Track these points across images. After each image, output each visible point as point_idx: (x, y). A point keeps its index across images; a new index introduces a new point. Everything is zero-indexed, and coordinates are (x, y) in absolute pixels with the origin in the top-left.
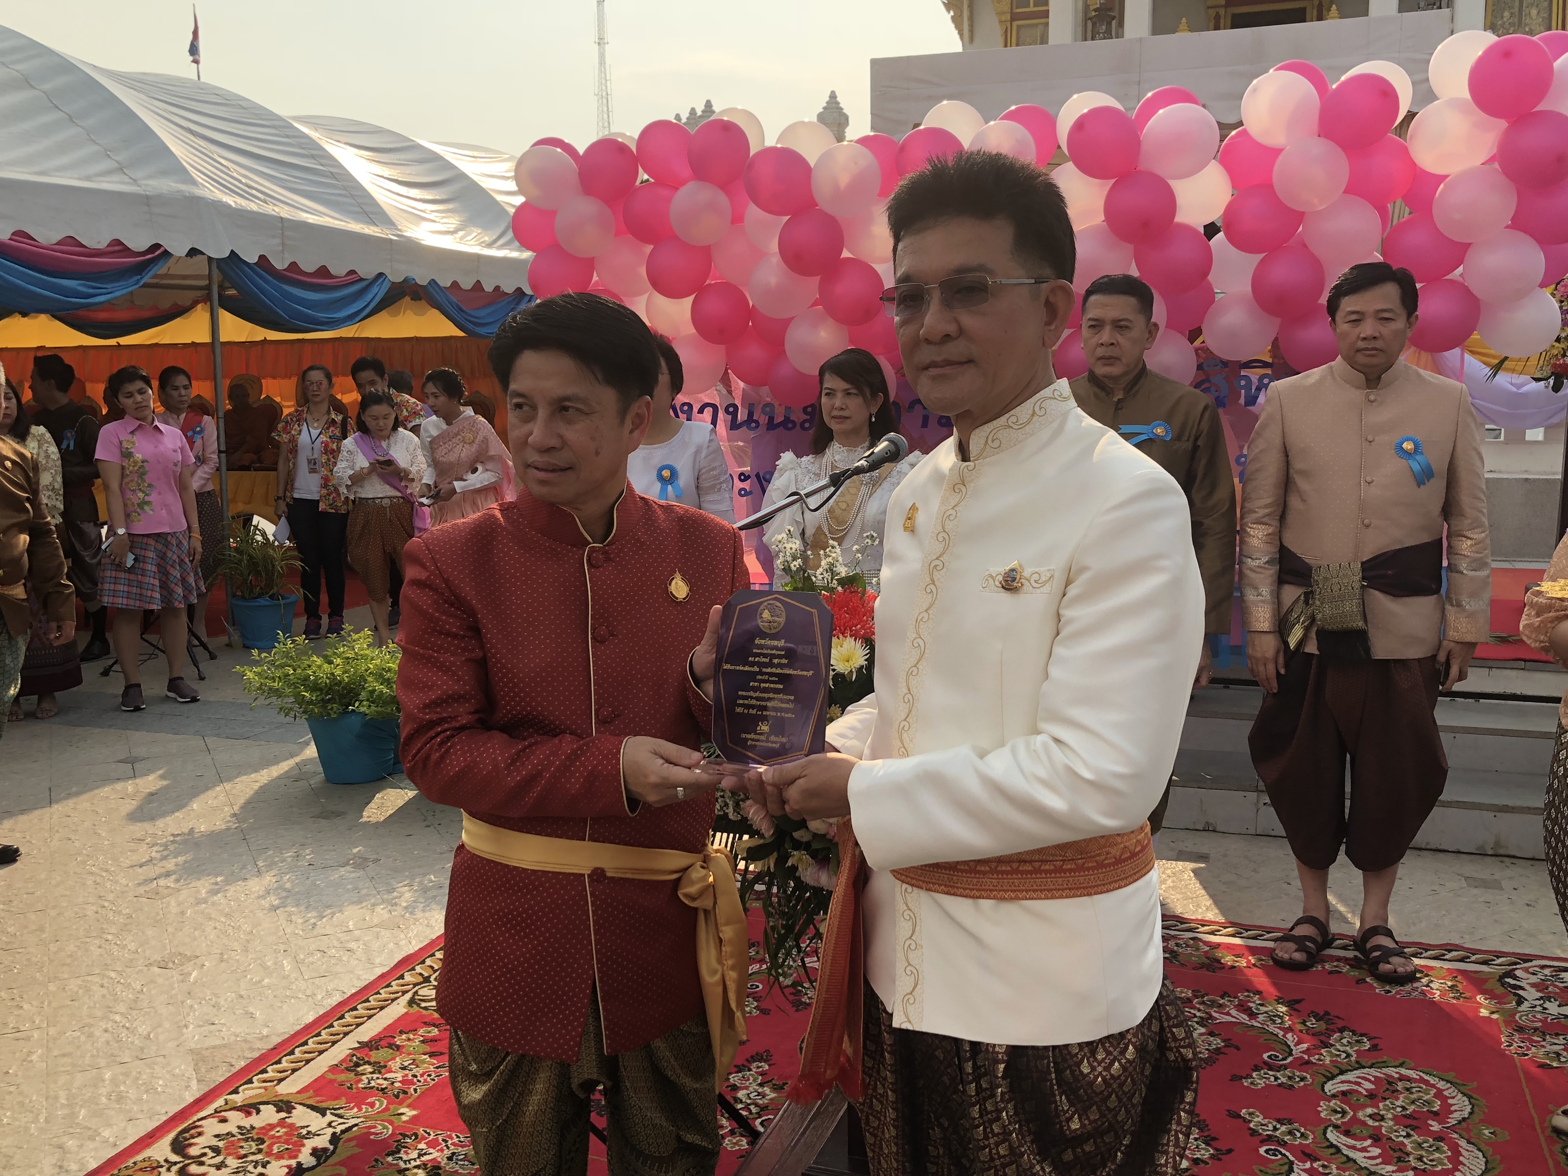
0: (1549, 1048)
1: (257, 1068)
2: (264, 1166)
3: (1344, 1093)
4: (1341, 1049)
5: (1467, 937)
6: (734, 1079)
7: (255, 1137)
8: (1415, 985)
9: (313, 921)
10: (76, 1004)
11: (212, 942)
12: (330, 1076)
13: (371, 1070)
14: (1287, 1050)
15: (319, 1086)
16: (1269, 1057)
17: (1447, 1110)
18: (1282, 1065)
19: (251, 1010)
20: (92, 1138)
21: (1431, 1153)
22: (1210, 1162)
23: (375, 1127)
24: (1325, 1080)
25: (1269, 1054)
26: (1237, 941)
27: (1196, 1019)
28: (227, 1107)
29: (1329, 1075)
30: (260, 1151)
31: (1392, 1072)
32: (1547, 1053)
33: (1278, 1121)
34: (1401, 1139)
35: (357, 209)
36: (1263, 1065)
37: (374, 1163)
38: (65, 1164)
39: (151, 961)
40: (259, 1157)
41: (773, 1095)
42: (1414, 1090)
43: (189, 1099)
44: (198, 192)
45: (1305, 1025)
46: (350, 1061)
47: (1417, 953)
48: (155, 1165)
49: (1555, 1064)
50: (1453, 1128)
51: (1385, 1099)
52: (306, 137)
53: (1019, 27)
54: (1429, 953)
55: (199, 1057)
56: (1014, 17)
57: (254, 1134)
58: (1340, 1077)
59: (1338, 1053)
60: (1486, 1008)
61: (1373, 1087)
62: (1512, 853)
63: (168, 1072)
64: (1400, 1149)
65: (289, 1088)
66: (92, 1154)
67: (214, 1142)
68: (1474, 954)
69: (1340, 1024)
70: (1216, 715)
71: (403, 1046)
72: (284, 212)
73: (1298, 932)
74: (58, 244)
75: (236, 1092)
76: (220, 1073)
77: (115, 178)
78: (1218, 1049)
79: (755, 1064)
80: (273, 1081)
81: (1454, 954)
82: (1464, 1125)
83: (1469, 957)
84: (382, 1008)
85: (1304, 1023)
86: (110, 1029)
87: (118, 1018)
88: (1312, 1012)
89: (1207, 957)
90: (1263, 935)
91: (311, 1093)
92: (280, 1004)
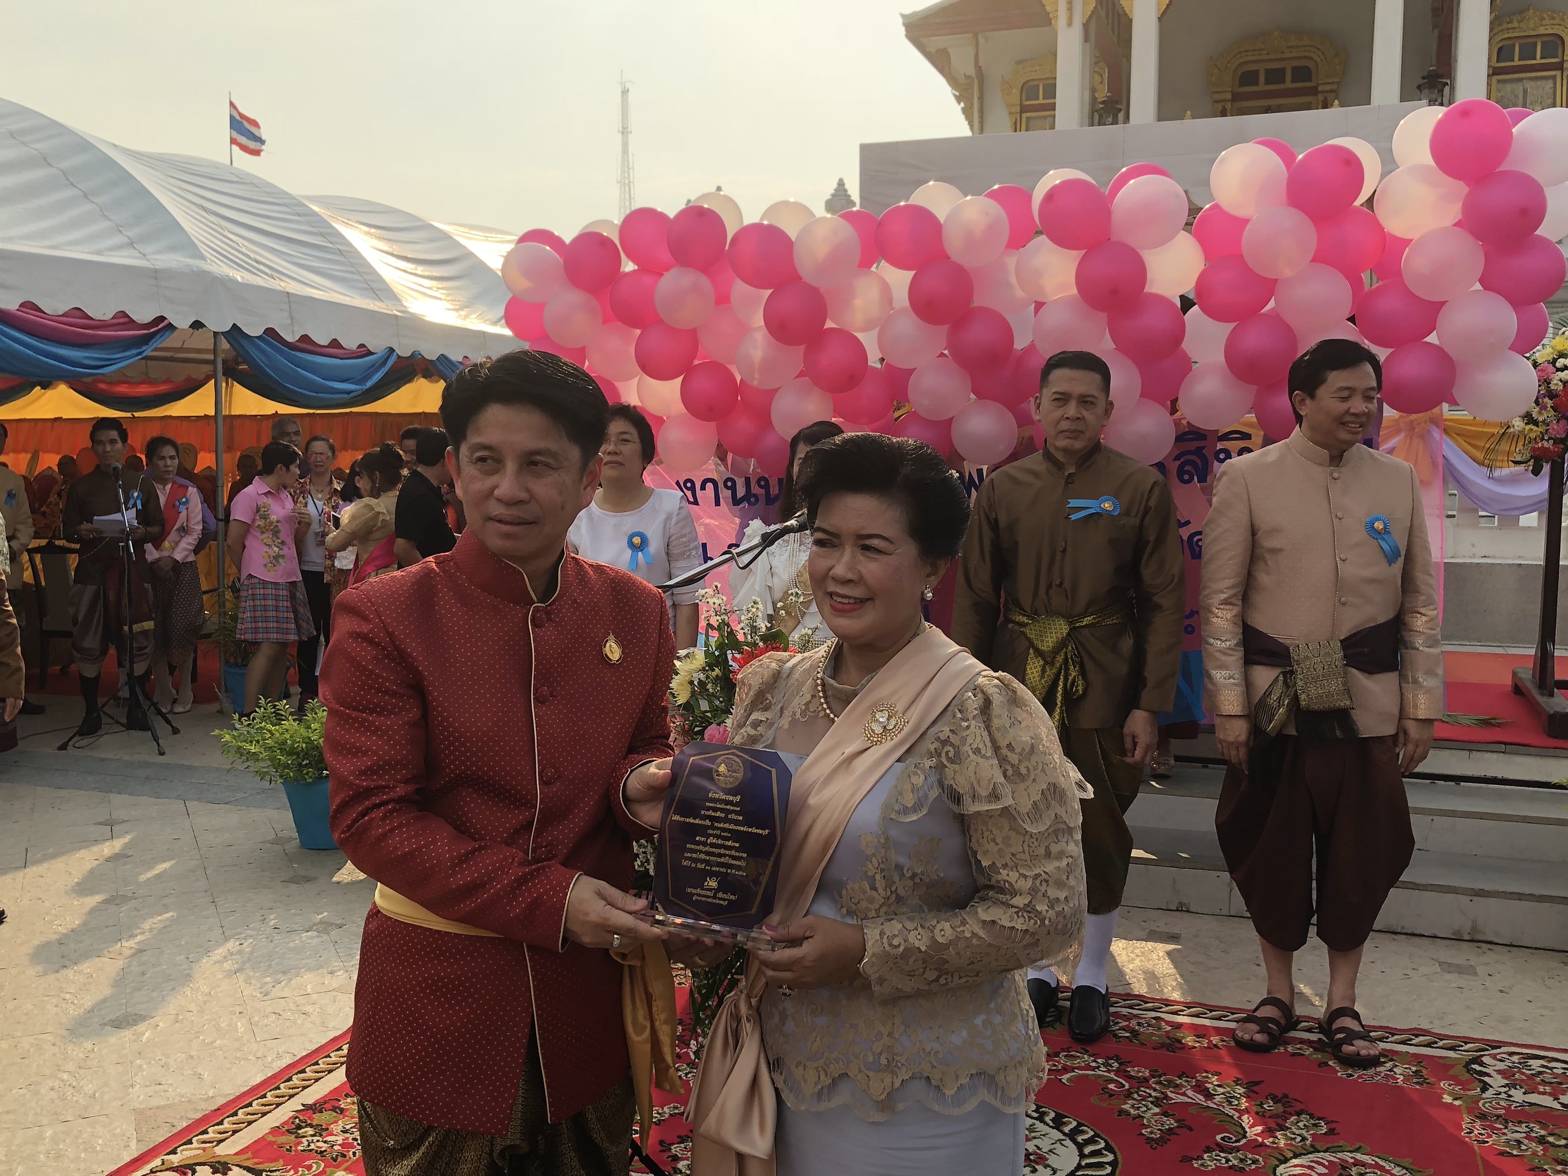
0: (1510, 1136)
1: (198, 1129)
4: (1297, 1132)
5: (1436, 1022)
8: (1378, 1069)
10: (26, 1061)
12: (271, 1138)
13: (312, 1133)
14: (1242, 1132)
15: (258, 1147)
16: (1222, 1139)
18: (1234, 1147)
19: (200, 1070)
24: (1277, 1163)
25: (1222, 1135)
26: (1203, 1021)
27: (1150, 1099)
28: (164, 1167)
29: (1282, 1158)
31: (1348, 1157)
32: (1508, 1142)
35: (365, 286)
36: (1215, 1147)
39: (105, 1021)
43: (127, 1159)
44: (206, 267)
45: (1263, 1108)
46: (293, 1123)
47: (1384, 1038)
49: (1515, 1152)
52: (316, 214)
53: (1028, 119)
54: (1396, 1037)
55: (142, 1117)
56: (1024, 109)
58: (1294, 1160)
59: (1293, 1136)
60: (1449, 1094)
61: (1326, 1171)
62: (1489, 939)
63: (109, 1131)
65: (225, 1150)
68: (1441, 1040)
69: (1299, 1107)
71: (347, 1109)
72: (293, 288)
74: (65, 315)
75: (174, 1152)
76: (161, 1133)
77: (125, 252)
78: (1170, 1129)
80: (212, 1142)
81: (1421, 1038)
83: (1436, 1043)
84: (330, 1071)
85: (1261, 1105)
86: (57, 1087)
87: (65, 1076)
88: (1271, 1094)
89: (1168, 1038)
90: (1227, 1016)
91: (249, 1155)
92: (229, 1066)
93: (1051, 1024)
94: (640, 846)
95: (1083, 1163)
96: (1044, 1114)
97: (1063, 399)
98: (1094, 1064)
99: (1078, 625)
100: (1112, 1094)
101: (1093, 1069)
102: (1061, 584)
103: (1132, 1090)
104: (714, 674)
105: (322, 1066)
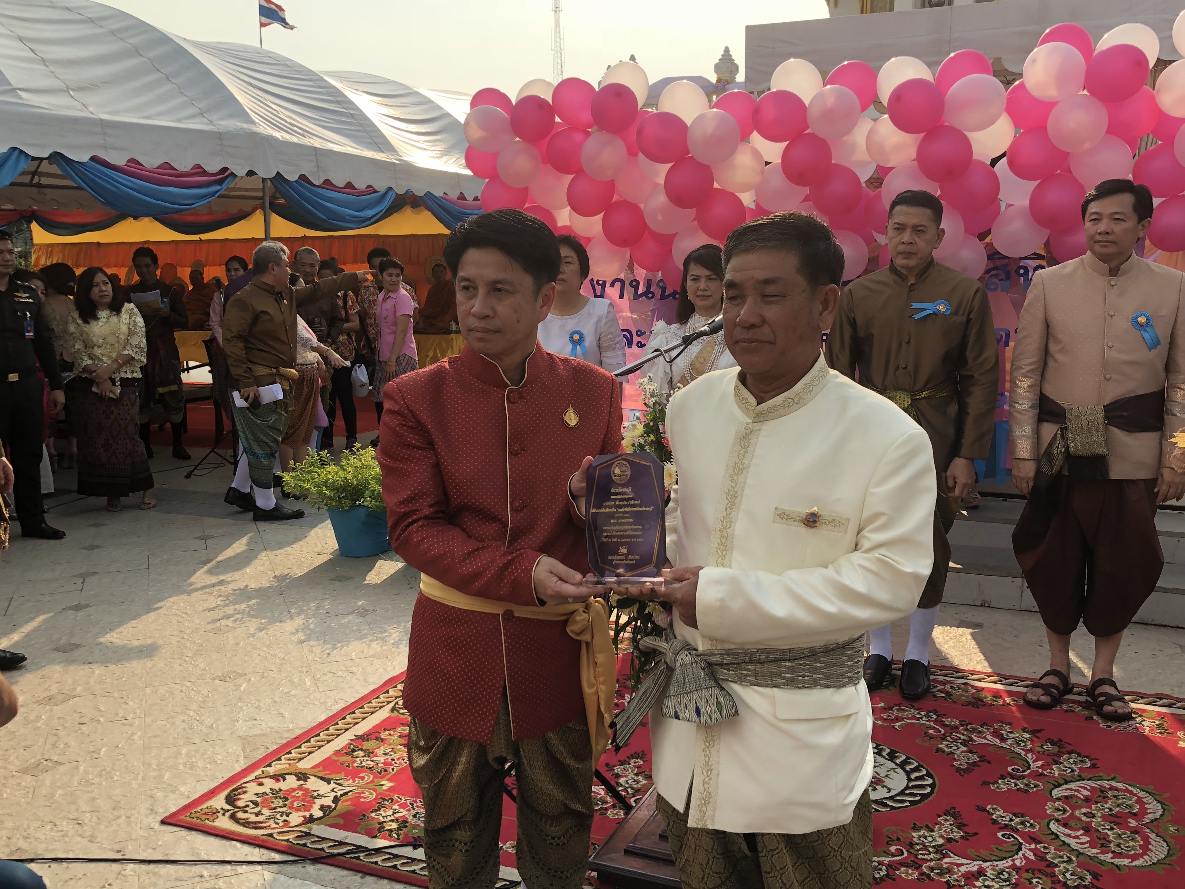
1: (284, 751)
2: (287, 815)
3: (1066, 797)
4: (1068, 766)
5: (1176, 689)
6: (618, 770)
7: (282, 796)
8: (1130, 723)
9: (328, 651)
10: (164, 702)
11: (257, 664)
12: (334, 758)
13: (363, 755)
14: (1027, 765)
15: (327, 764)
16: (1013, 770)
17: (1143, 812)
18: (1021, 776)
19: (282, 711)
20: (173, 792)
21: (1127, 842)
22: (960, 841)
23: (364, 793)
24: (1053, 787)
25: (1013, 767)
26: (999, 687)
27: (960, 741)
28: (264, 776)
29: (1056, 784)
30: (285, 805)
31: (1106, 784)
33: (1015, 815)
34: (1106, 831)
35: (370, 141)
36: (1006, 775)
37: (362, 817)
38: (155, 808)
39: (214, 676)
40: (284, 809)
41: (645, 782)
42: (1120, 797)
43: (239, 769)
44: (255, 129)
45: (1043, 748)
46: (349, 748)
47: (1135, 700)
48: (214, 811)
50: (1146, 825)
51: (1097, 803)
52: (334, 87)
53: (872, 0)
54: (1145, 700)
55: (246, 742)
57: (281, 794)
58: (1065, 786)
59: (1065, 769)
60: (1183, 741)
61: (1089, 794)
63: (224, 750)
64: (1105, 839)
65: (305, 765)
66: (173, 802)
67: (254, 798)
68: (1179, 702)
69: (1070, 748)
70: (994, 521)
71: (386, 739)
72: (317, 143)
73: (1045, 681)
74: (158, 168)
75: (269, 765)
76: (259, 753)
77: (198, 120)
78: (974, 762)
79: (633, 760)
80: (295, 760)
81: (1164, 701)
82: (1155, 823)
83: (1175, 704)
84: (372, 713)
85: (1042, 746)
86: (186, 720)
87: (191, 713)
88: (1049, 739)
89: (974, 698)
90: (1017, 683)
91: (321, 769)
92: (302, 708)
95: (910, 785)
96: (882, 750)
98: (918, 716)
100: (931, 737)
101: (918, 719)
103: (946, 735)
104: (650, 439)
105: (366, 709)
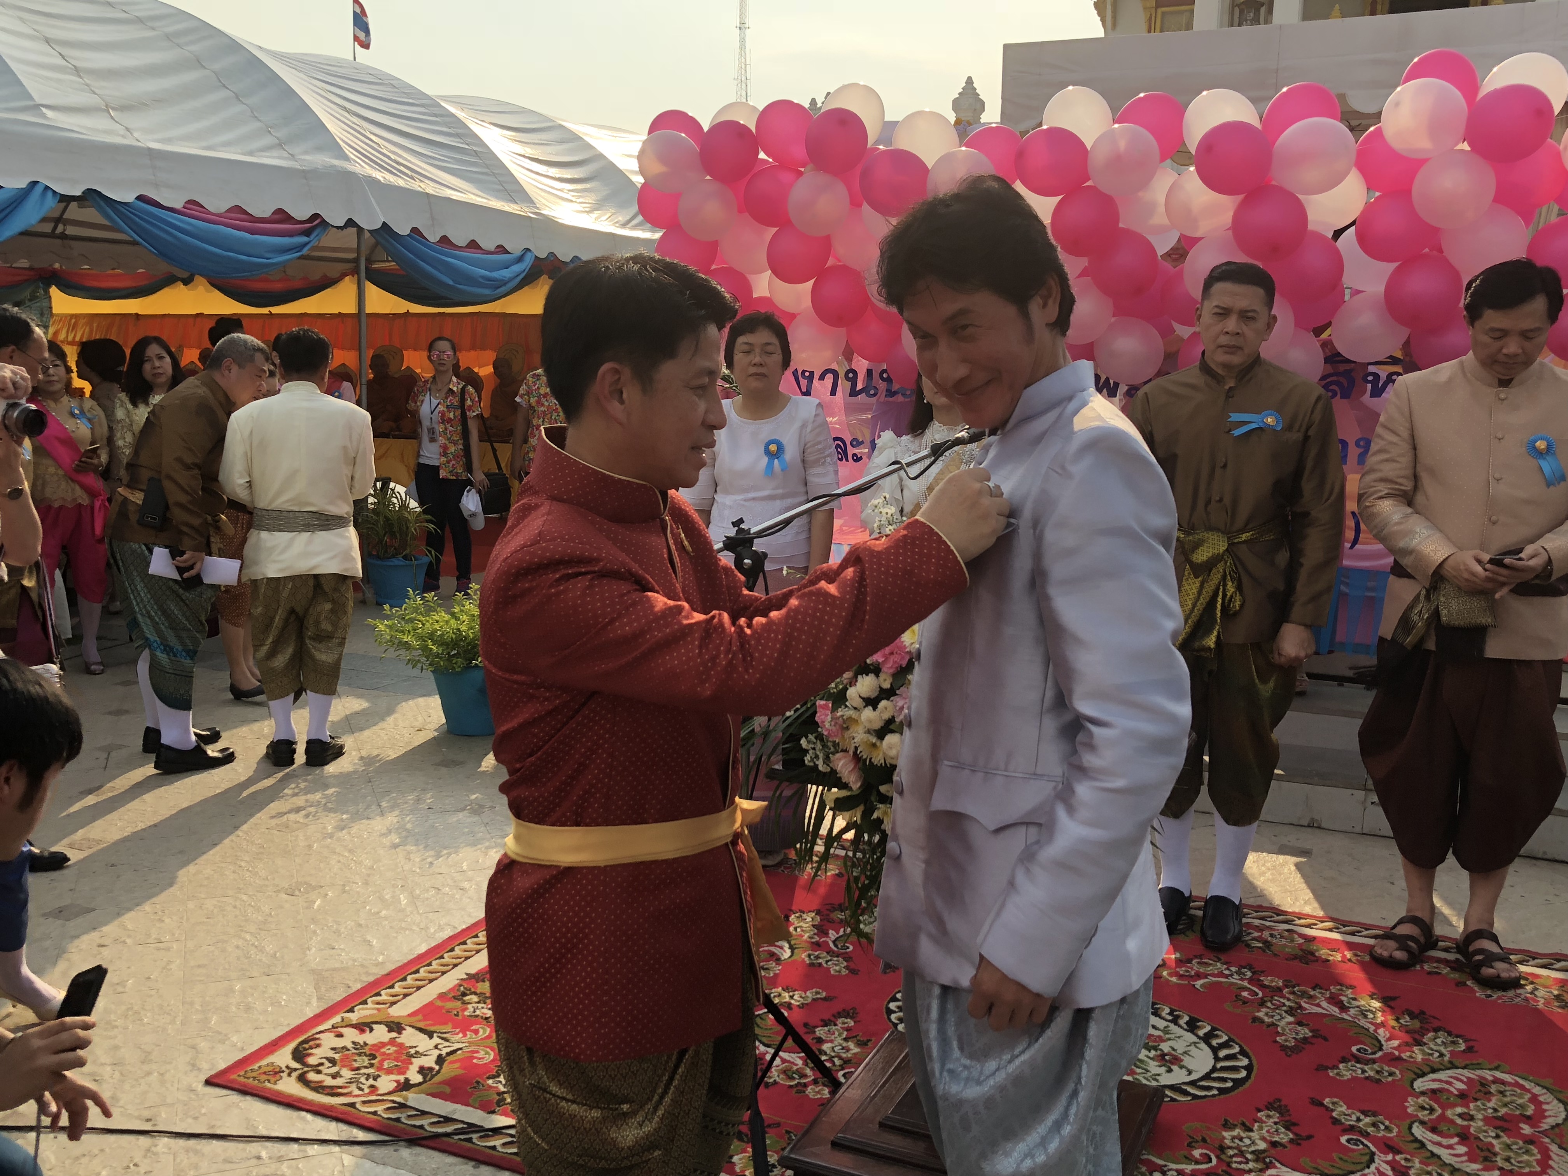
1: (372, 991)
2: (375, 1079)
3: (1433, 1091)
4: (1435, 1048)
6: (820, 1032)
7: (368, 1053)
8: (1519, 991)
9: (430, 860)
10: (211, 921)
11: (336, 874)
12: (439, 1003)
13: (477, 1000)
14: (1378, 1045)
15: (428, 1011)
16: (1358, 1050)
17: (1540, 1114)
18: (1370, 1059)
19: (369, 938)
20: (222, 1042)
21: (1520, 1155)
22: (1288, 1146)
23: (477, 1052)
24: (1415, 1077)
25: (1358, 1047)
26: (1334, 935)
27: (1284, 1008)
28: (344, 1024)
29: (1420, 1072)
30: (372, 1065)
31: (1488, 1075)
33: (1362, 1112)
34: (1490, 1139)
35: (501, 188)
36: (1351, 1058)
37: (475, 1085)
38: (198, 1063)
39: (279, 888)
40: (370, 1071)
41: (856, 1050)
42: (1507, 1093)
43: (310, 1014)
44: (349, 167)
45: (1399, 1022)
46: (458, 990)
48: (277, 1070)
50: (1545, 1133)
51: (1476, 1100)
52: (453, 115)
53: (1163, 15)
54: (1537, 961)
55: (319, 977)
56: (1159, 4)
57: (366, 1050)
58: (1431, 1075)
59: (1431, 1052)
61: (1465, 1087)
63: (291, 988)
64: (1488, 1150)
65: (399, 1011)
67: (331, 1054)
69: (1436, 1024)
70: (1328, 712)
72: (430, 188)
74: (228, 210)
75: (351, 1010)
76: (338, 993)
77: (275, 153)
78: (1305, 1038)
79: (841, 1020)
80: (385, 1004)
81: (1563, 963)
82: (1556, 1130)
85: (1397, 1020)
86: (241, 946)
87: (248, 937)
88: (1407, 1010)
89: (1301, 950)
90: (1361, 932)
91: (420, 1017)
92: (395, 935)
93: (1183, 932)
94: (809, 742)
95: (1219, 1066)
96: (1178, 1017)
97: (1224, 313)
98: (1227, 972)
99: (1236, 541)
100: (1245, 1002)
101: (1227, 976)
102: (1221, 500)
103: (1265, 999)
